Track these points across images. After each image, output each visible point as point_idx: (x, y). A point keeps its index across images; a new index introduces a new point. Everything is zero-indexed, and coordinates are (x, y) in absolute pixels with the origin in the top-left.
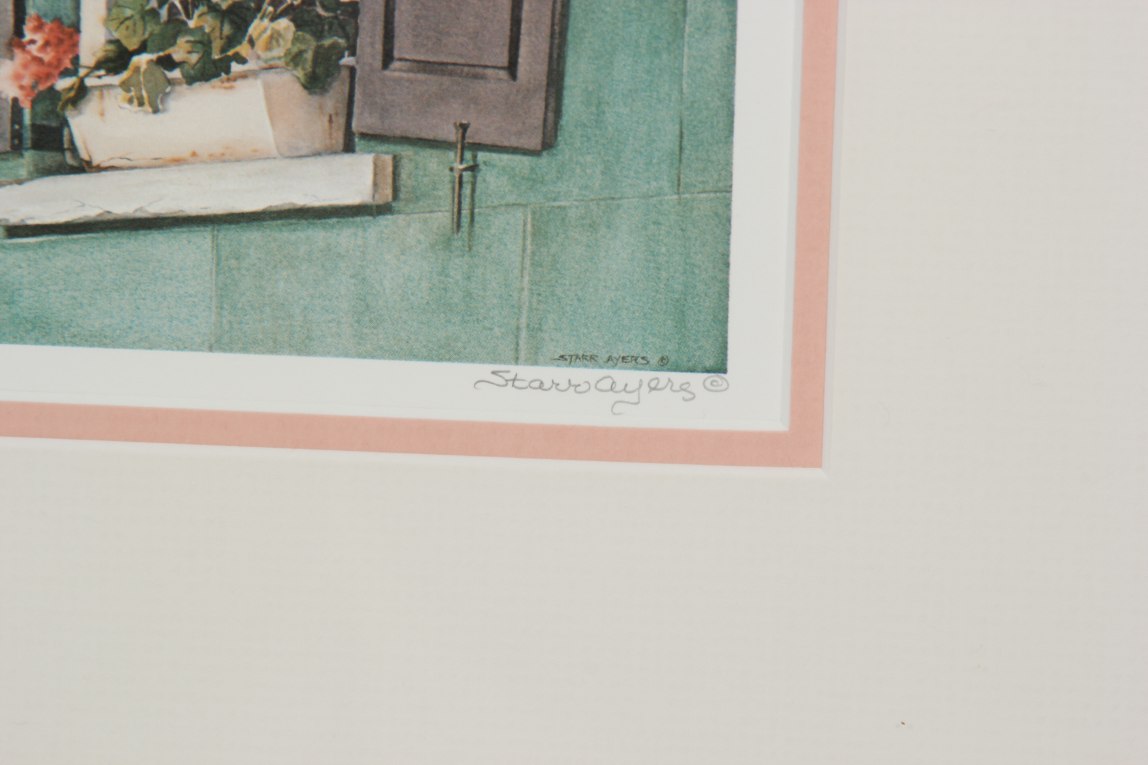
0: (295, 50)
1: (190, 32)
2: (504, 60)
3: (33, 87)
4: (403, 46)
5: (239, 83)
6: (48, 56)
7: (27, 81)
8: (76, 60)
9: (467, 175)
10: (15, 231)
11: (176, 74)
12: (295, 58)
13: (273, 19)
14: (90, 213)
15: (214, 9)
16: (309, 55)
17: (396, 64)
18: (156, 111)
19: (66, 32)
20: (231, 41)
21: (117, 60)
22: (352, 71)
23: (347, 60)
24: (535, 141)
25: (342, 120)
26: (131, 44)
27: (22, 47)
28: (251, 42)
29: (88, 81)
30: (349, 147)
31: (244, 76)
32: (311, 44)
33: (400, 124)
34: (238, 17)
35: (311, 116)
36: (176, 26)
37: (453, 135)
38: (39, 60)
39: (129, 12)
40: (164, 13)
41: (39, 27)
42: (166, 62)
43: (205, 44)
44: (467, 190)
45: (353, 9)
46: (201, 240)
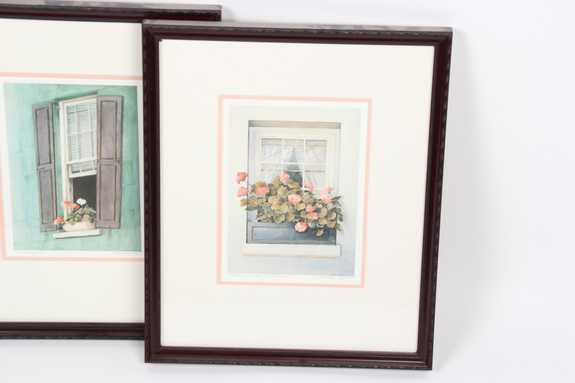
0: (89, 218)
1: (77, 217)
3: (59, 223)
4: (102, 218)
5: (83, 222)
6: (60, 220)
7: (58, 222)
8: (63, 220)
9: (110, 231)
10: (57, 239)
11: (75, 221)
12: (89, 219)
13: (87, 215)
14: (66, 236)
15: (79, 214)
16: (91, 219)
17: (101, 220)
18: (73, 225)
19: (62, 217)
20: (82, 218)
21: (68, 220)
22: (96, 221)
23: (95, 219)
24: (118, 227)
25: (95, 226)
26: (70, 218)
27: (57, 219)
28: (84, 218)
29: (65, 222)
30: (96, 228)
31: (83, 221)
32: (91, 218)
33: (102, 226)
34: (82, 215)
35: (92, 225)
36: (75, 216)
37: (108, 227)
38: (59, 220)
39: (69, 215)
40: (74, 215)
41: (59, 217)
42: (74, 220)
43: (78, 218)
44: (110, 233)
45: (96, 214)
46: (79, 239)
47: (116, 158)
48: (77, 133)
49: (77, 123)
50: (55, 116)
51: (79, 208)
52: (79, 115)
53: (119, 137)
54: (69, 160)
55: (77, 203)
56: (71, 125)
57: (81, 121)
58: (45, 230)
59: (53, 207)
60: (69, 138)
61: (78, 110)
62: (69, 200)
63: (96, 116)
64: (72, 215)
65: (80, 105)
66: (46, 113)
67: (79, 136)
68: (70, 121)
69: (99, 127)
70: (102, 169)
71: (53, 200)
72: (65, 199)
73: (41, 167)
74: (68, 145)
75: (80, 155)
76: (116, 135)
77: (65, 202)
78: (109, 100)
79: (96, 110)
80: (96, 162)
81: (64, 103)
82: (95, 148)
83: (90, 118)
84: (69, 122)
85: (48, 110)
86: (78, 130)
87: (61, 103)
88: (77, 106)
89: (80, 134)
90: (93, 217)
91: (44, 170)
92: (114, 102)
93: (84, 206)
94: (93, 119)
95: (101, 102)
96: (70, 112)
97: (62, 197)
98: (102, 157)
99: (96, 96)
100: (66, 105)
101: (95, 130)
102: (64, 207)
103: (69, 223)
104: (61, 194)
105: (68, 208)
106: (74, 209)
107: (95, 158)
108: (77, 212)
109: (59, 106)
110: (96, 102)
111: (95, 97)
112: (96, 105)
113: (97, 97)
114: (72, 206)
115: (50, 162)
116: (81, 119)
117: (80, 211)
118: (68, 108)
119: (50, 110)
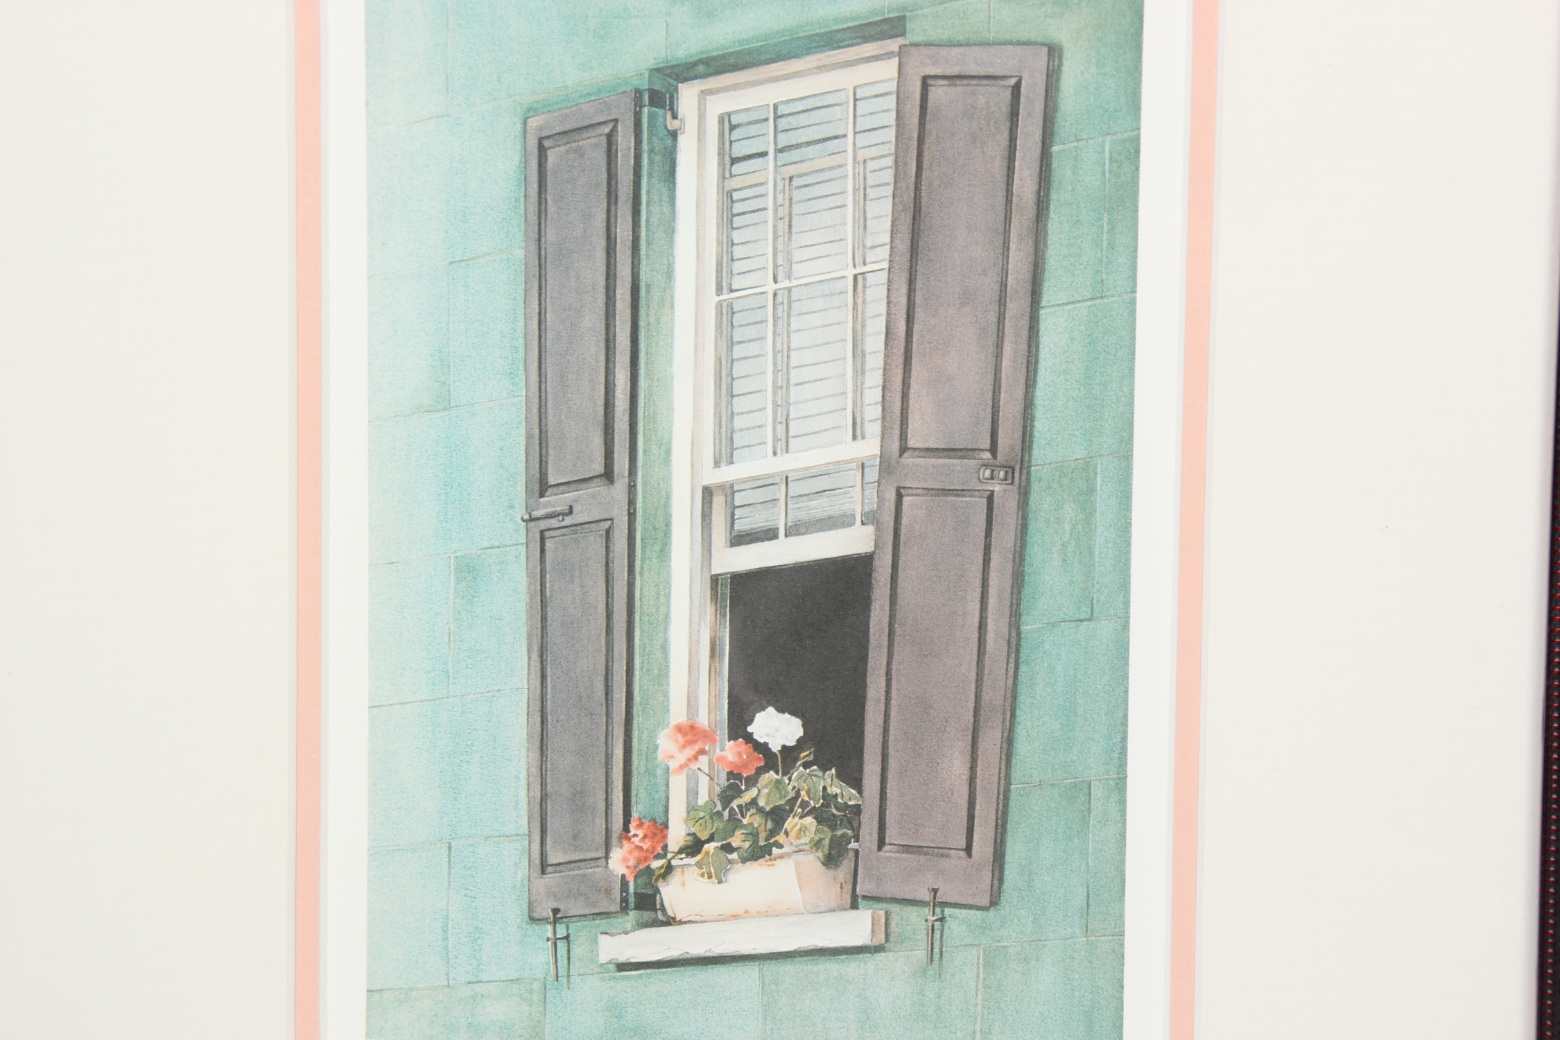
0: (817, 838)
1: (744, 827)
2: (963, 844)
3: (636, 867)
4: (892, 835)
5: (778, 861)
6: (646, 845)
7: (631, 863)
8: (665, 847)
9: (937, 925)
10: (622, 967)
11: (734, 856)
12: (817, 845)
13: (801, 817)
14: (674, 953)
15: (760, 810)
16: (827, 842)
17: (887, 848)
18: (720, 882)
19: (660, 828)
20: (772, 833)
21: (694, 847)
22: (857, 852)
23: (853, 845)
24: (985, 901)
25: (850, 887)
26: (704, 836)
27: (629, 839)
28: (787, 833)
29: (674, 863)
30: (854, 906)
31: (781, 857)
32: (828, 834)
33: (890, 890)
34: (777, 816)
35: (828, 885)
36: (734, 823)
37: (927, 897)
38: (640, 848)
39: (702, 814)
40: (726, 814)
41: (640, 825)
42: (728, 848)
43: (754, 835)
44: (937, 935)
45: (857, 810)
46: (751, 972)
47: (993, 450)
48: (770, 287)
49: (777, 218)
50: (650, 175)
51: (760, 771)
52: (792, 170)
53: (1016, 307)
54: (717, 464)
55: (749, 738)
56: (737, 236)
57: (797, 209)
58: (556, 911)
59: (608, 757)
60: (726, 314)
61: (784, 140)
62: (703, 720)
63: (888, 176)
64: (719, 814)
65: (799, 106)
66: (599, 157)
67: (784, 303)
68: (737, 208)
69: (903, 245)
70: (905, 521)
71: (608, 714)
72: (678, 714)
73: (555, 501)
74: (719, 360)
75: (781, 429)
76: (1002, 301)
77: (679, 729)
78: (974, 70)
79: (891, 134)
80: (873, 474)
81: (704, 94)
82: (874, 378)
83: (855, 190)
84: (728, 217)
85: (610, 138)
86: (776, 266)
87: (688, 95)
88: (783, 110)
89: (789, 290)
90: (839, 833)
91: (568, 521)
92: (1002, 83)
93: (789, 753)
94: (872, 193)
95: (925, 82)
96: (739, 151)
97: (666, 694)
98: (912, 443)
99: (893, 45)
100: (718, 106)
101: (879, 259)
102: (673, 765)
103: (700, 867)
104: (663, 675)
105: (694, 766)
106: (731, 775)
107: (870, 447)
108: (747, 797)
109: (675, 117)
110: (893, 86)
111: (889, 55)
112: (891, 102)
113: (901, 53)
114: (722, 759)
115: (608, 475)
116: (797, 195)
117: (765, 791)
118: (728, 124)
119: (625, 141)
